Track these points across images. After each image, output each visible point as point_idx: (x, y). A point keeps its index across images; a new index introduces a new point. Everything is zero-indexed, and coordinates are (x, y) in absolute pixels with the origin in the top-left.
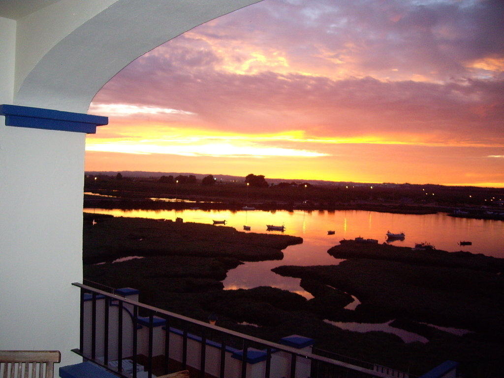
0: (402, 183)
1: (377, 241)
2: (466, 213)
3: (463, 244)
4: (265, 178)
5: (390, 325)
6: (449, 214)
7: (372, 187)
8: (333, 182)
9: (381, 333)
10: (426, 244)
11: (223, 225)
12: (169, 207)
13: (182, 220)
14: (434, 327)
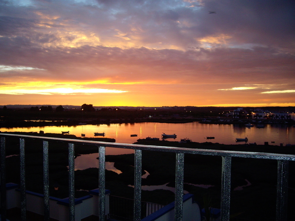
0: (173, 106)
1: (159, 139)
2: (209, 121)
3: (208, 138)
4: (93, 106)
5: (167, 185)
6: (199, 122)
7: (155, 109)
8: (133, 107)
9: (161, 191)
10: (187, 139)
11: (68, 134)
12: (36, 125)
13: (43, 132)
14: (192, 185)
